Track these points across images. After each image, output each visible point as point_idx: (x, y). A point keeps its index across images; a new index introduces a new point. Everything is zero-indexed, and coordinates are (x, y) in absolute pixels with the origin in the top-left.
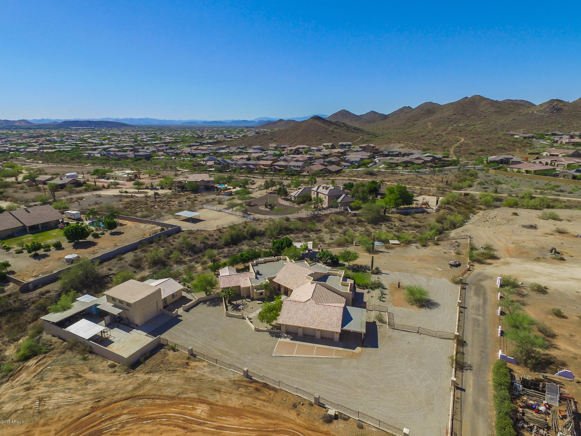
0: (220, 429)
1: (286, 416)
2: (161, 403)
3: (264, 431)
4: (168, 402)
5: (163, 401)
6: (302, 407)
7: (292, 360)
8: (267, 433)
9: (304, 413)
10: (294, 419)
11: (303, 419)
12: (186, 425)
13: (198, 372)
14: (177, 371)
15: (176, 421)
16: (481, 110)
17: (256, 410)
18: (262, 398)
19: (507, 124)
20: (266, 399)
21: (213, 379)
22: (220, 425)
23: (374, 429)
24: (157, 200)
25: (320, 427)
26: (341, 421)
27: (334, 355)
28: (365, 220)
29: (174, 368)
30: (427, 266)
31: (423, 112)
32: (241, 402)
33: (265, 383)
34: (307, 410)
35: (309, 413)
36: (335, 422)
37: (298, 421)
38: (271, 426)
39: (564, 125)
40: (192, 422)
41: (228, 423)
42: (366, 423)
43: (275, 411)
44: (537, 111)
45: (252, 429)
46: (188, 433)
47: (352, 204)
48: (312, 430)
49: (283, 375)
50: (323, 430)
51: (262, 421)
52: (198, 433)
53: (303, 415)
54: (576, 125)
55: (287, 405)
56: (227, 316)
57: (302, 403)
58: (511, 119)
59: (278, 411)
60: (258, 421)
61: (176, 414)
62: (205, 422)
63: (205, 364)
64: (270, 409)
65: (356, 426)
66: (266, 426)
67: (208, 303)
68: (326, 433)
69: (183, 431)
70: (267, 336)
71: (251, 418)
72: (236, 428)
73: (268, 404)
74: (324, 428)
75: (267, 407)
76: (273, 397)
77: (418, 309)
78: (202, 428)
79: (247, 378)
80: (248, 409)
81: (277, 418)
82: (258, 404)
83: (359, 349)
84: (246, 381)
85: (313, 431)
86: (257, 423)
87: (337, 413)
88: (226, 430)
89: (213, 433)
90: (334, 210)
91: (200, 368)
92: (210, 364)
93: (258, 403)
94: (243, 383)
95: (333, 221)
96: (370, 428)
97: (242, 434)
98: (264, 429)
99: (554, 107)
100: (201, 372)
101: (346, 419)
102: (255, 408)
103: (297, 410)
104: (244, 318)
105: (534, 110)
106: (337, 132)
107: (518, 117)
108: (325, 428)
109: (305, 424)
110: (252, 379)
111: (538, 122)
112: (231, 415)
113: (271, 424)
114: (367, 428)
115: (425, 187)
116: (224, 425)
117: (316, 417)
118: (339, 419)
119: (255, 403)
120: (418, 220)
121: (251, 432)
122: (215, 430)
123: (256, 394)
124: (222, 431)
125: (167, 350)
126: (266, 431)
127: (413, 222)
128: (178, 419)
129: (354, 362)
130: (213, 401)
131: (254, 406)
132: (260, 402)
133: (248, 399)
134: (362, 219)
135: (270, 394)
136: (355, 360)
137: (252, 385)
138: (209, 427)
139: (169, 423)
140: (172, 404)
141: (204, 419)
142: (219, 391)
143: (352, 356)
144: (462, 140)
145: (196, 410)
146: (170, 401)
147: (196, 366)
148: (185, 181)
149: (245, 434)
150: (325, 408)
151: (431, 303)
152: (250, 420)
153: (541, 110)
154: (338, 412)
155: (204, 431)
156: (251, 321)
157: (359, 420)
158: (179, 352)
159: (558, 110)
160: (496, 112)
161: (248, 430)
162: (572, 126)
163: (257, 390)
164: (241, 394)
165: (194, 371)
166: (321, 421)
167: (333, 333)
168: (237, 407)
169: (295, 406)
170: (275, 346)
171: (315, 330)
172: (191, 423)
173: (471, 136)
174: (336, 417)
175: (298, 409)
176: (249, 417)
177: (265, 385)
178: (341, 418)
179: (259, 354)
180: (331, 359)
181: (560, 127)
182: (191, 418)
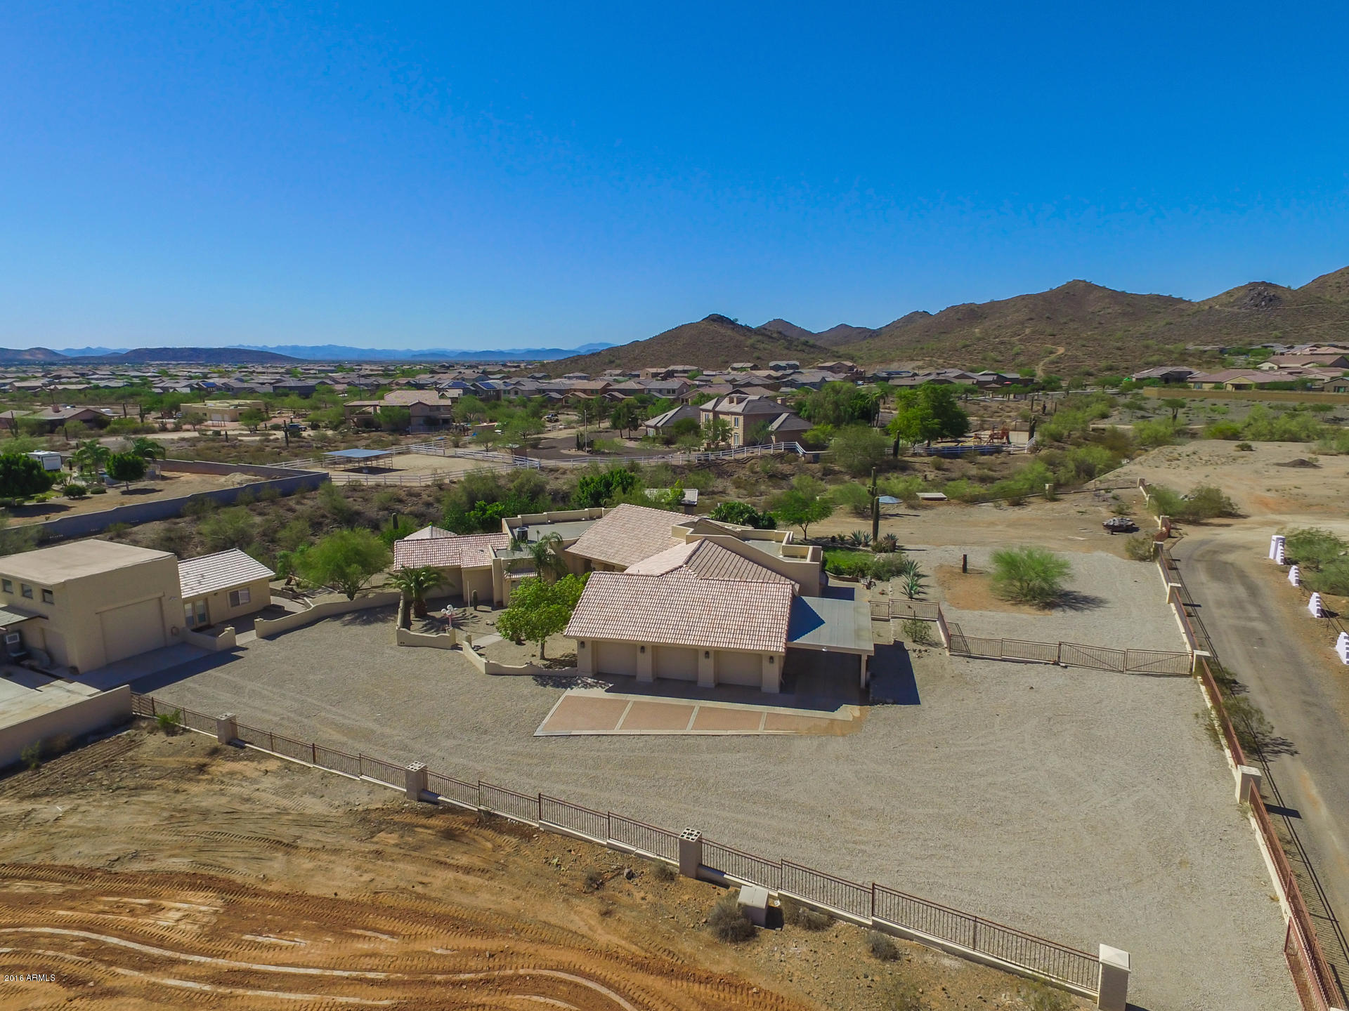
0: (235, 984)
1: (553, 920)
2: (30, 890)
3: (439, 983)
4: (60, 890)
5: (39, 884)
6: (628, 886)
7: (606, 745)
8: (449, 994)
9: (633, 907)
10: (584, 930)
11: (625, 930)
12: (83, 972)
13: (235, 790)
14: (152, 789)
15: (50, 953)
16: (1090, 310)
17: (422, 906)
18: (464, 860)
19: (1155, 334)
20: (478, 862)
21: (285, 809)
22: (244, 965)
23: (947, 962)
24: (290, 445)
25: (700, 957)
26: (798, 932)
27: (761, 726)
28: (843, 470)
29: (143, 781)
30: (1039, 534)
31: (960, 316)
32: (366, 877)
33: (488, 813)
34: (650, 897)
35: (654, 905)
36: (768, 936)
37: (605, 937)
38: (473, 964)
39: (1287, 332)
40: (116, 957)
41: (283, 956)
42: (910, 937)
43: (507, 903)
44: (1221, 305)
45: (382, 976)
46: (76, 1003)
47: (808, 436)
48: (661, 973)
49: (563, 787)
50: (716, 969)
51: (438, 945)
52: (124, 1000)
53: (629, 916)
54: (1315, 331)
55: (564, 880)
56: (401, 644)
57: (627, 871)
58: (1164, 323)
59: (519, 904)
60: (418, 946)
61: (65, 927)
62: (176, 955)
63: (272, 765)
64: (487, 896)
65: (862, 949)
66: (449, 964)
67: (347, 618)
68: (731, 983)
69: (62, 993)
70: (528, 686)
71: (392, 934)
72: (311, 976)
73: (480, 881)
74: (718, 963)
75: (474, 893)
76: (509, 854)
77: (1039, 613)
78: (153, 979)
79: (420, 800)
80: (388, 900)
81: (508, 931)
82: (438, 883)
83: (849, 712)
84: (413, 811)
85: (669, 973)
86: (411, 955)
87: (778, 903)
88: (259, 988)
89: (190, 999)
90: (759, 451)
91: (245, 778)
92: (288, 766)
93: (441, 878)
94: (397, 818)
95: (757, 473)
96: (928, 958)
97: (328, 999)
98: (439, 978)
99: (1259, 294)
100: (246, 790)
101: (818, 923)
102: (420, 897)
103: (602, 898)
104: (456, 647)
105: (1214, 304)
106: (765, 349)
107: (1180, 320)
108: (725, 960)
109: (633, 948)
110: (437, 803)
111: (1226, 327)
112: (306, 928)
113: (477, 953)
114: (915, 956)
115: (991, 417)
116: (256, 967)
117: (683, 918)
118: (786, 926)
119: (425, 880)
120: (985, 466)
121: (375, 991)
122: (207, 988)
123: (441, 853)
124: (240, 991)
125: (145, 732)
126: (446, 984)
127: (973, 471)
128: (62, 947)
129: (838, 745)
130: (251, 881)
131: (419, 889)
132: (451, 875)
133: (401, 866)
134: (837, 468)
135: (496, 848)
136: (841, 739)
137: (433, 822)
138: (187, 978)
139: (17, 961)
140: (72, 896)
141: (177, 947)
142: (289, 847)
143: (830, 730)
144: (1061, 350)
145: (160, 915)
146: (69, 887)
147: (232, 774)
148: (375, 406)
149: (343, 1000)
150: (726, 885)
151: (1075, 598)
152: (385, 944)
153: (1230, 302)
154: (781, 897)
155: (152, 994)
156: (480, 651)
157: (876, 926)
158: (187, 736)
159: (1271, 300)
160: (1124, 314)
161: (362, 980)
162: (1305, 333)
163: (450, 835)
164: (378, 854)
165: (217, 787)
166: (706, 934)
167: (757, 657)
168: (343, 895)
169: (595, 883)
170: (549, 709)
171: (694, 651)
172: (111, 964)
173: (1080, 342)
174: (773, 918)
175: (607, 892)
176: (384, 933)
177: (488, 821)
178: (795, 922)
179: (486, 732)
180: (750, 739)
181: (1280, 335)
182: (123, 943)
